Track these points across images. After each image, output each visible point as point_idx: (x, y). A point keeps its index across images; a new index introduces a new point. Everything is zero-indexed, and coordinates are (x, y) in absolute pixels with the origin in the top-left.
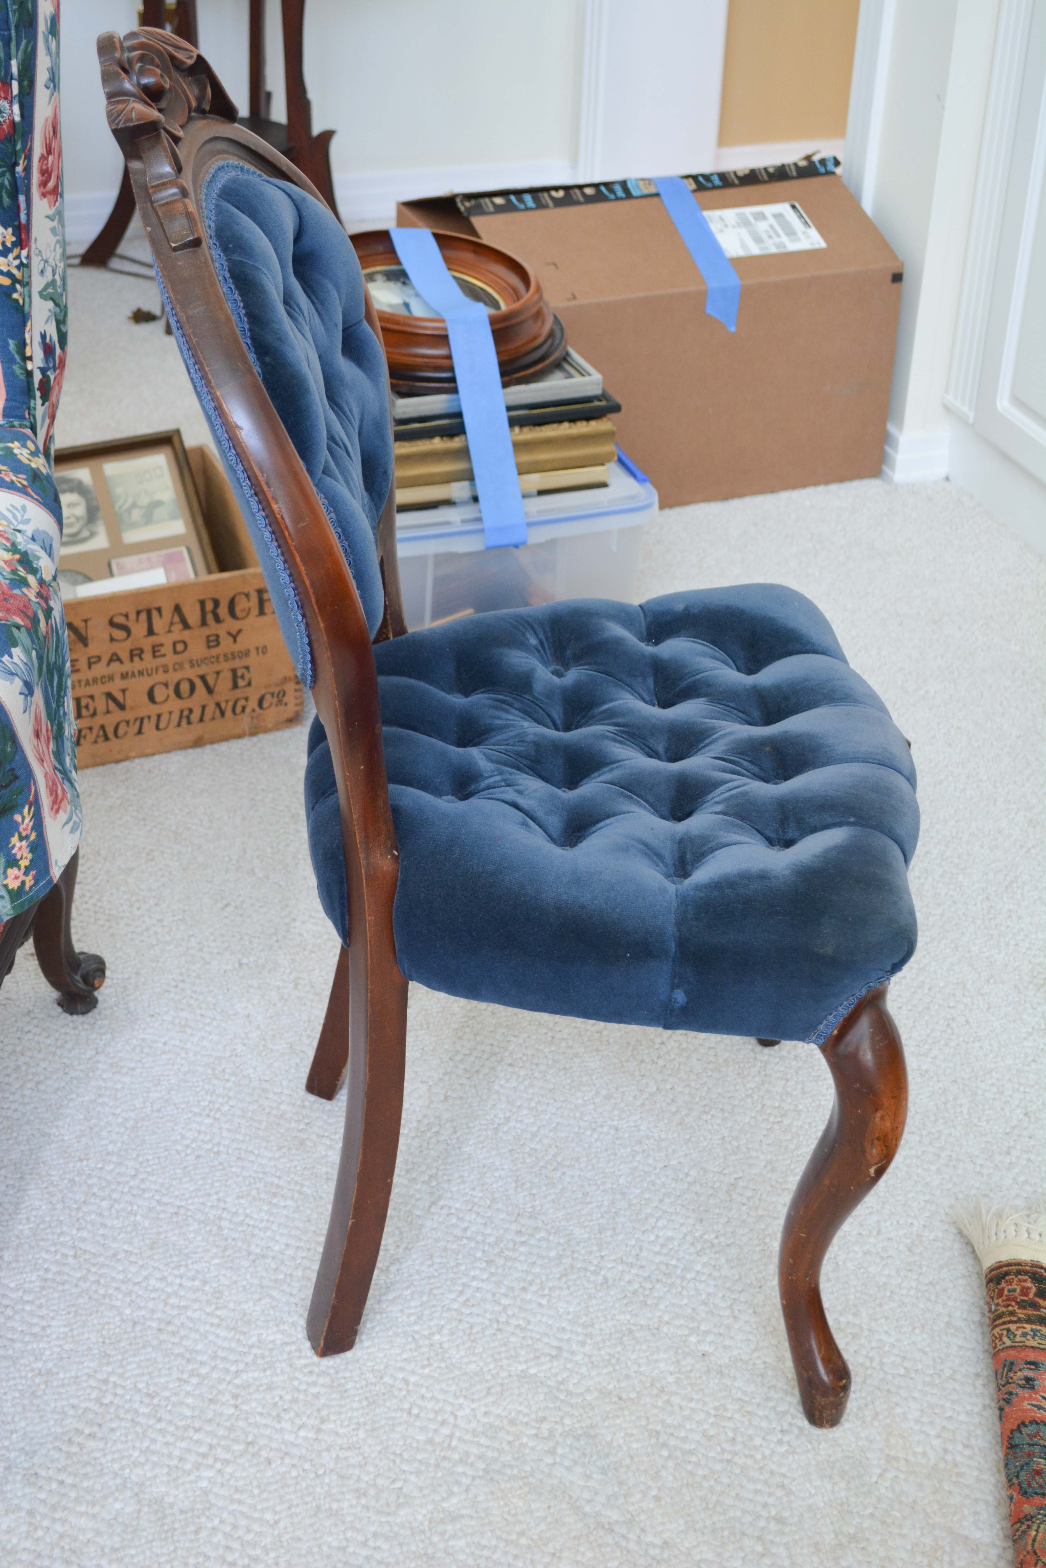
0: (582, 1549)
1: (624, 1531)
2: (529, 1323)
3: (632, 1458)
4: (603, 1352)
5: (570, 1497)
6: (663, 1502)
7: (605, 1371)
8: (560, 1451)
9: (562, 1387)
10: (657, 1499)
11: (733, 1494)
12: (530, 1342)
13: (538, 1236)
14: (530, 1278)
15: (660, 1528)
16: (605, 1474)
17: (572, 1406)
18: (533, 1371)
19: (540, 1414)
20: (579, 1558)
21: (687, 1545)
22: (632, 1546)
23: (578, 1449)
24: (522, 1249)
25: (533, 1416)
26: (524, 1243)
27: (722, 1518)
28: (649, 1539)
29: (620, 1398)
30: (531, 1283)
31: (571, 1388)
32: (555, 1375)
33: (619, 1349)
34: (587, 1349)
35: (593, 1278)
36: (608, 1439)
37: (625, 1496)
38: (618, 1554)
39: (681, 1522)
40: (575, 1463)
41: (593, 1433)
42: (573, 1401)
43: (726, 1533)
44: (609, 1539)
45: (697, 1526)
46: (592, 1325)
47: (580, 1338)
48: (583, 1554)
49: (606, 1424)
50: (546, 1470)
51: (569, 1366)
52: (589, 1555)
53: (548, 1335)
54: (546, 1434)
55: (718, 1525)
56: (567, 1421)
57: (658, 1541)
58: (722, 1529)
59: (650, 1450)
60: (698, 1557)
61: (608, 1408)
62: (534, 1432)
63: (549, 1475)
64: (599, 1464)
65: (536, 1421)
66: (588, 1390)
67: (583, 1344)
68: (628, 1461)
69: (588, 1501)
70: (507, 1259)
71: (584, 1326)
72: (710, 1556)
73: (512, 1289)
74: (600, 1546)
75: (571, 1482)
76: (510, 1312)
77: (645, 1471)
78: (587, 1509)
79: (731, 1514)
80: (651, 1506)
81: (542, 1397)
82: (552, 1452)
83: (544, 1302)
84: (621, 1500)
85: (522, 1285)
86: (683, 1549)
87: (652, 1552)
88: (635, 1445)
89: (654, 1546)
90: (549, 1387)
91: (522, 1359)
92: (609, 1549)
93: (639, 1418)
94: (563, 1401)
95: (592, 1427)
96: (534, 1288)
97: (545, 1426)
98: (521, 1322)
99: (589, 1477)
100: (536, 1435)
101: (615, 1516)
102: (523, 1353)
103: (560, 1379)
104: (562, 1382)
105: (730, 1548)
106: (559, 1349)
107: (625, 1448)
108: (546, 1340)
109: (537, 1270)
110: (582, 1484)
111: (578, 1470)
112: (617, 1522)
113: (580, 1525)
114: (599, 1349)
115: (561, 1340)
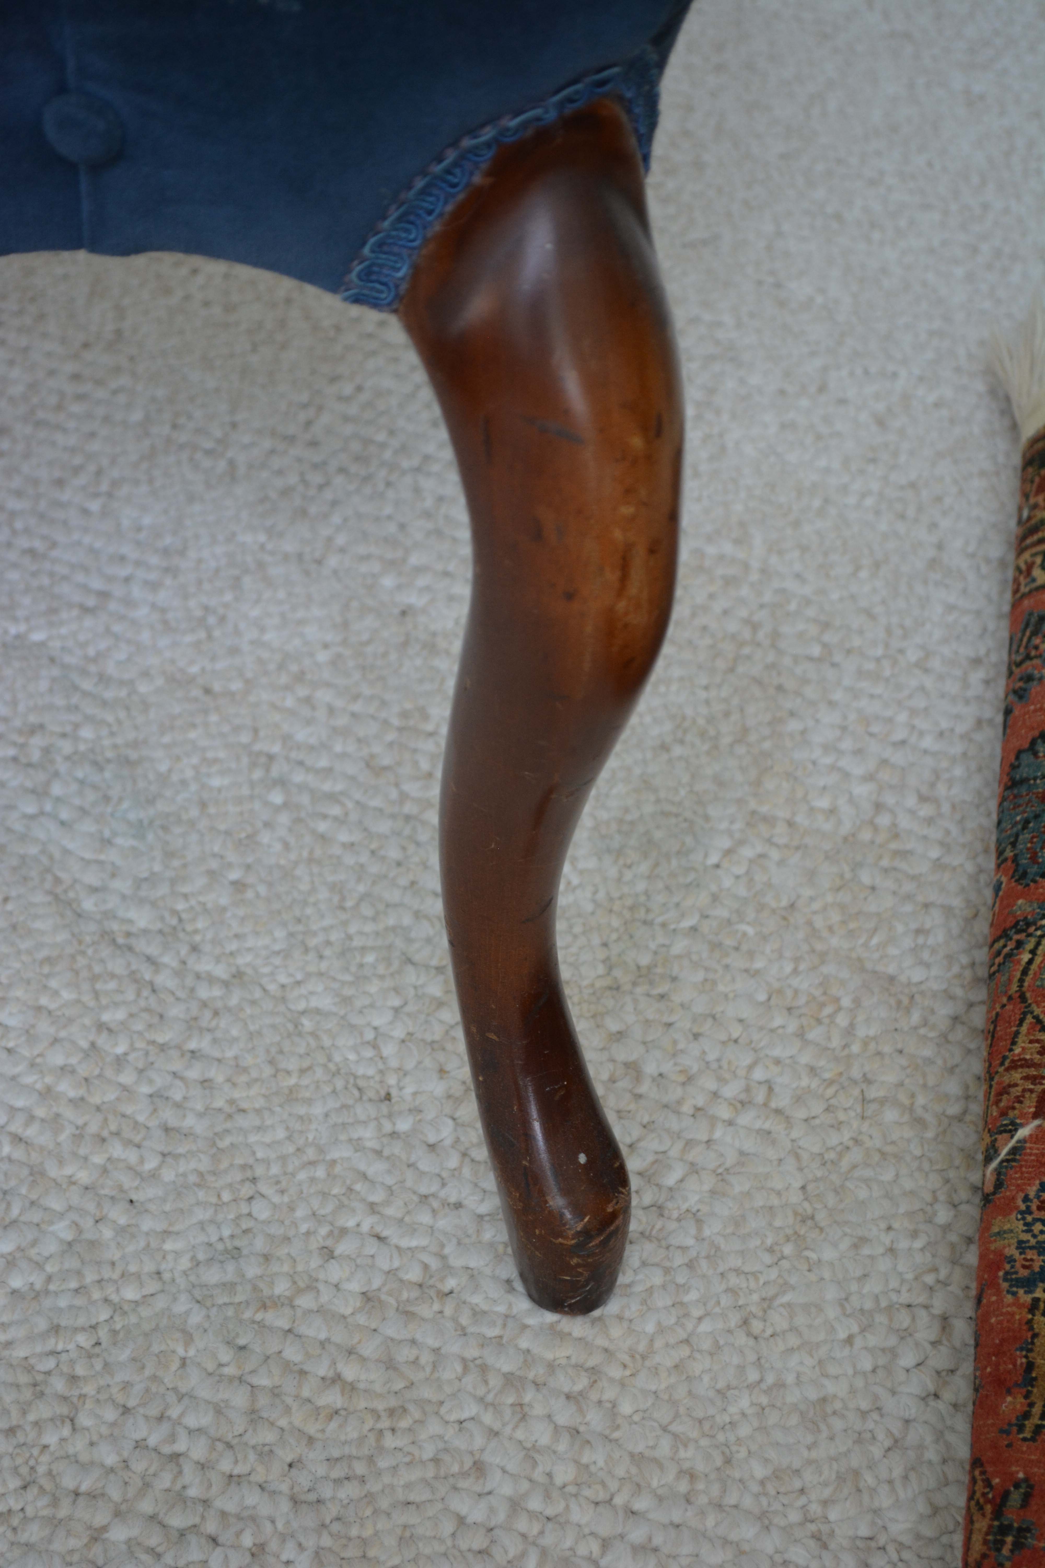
0: (53, 983)
1: (153, 950)
2: (54, 545)
3: (203, 805)
4: (192, 603)
5: (58, 881)
6: (250, 894)
7: (189, 639)
8: (57, 789)
9: (93, 668)
10: (239, 886)
11: (403, 881)
12: (46, 581)
13: (113, 385)
14: (78, 460)
15: (233, 946)
16: (141, 837)
17: (104, 703)
18: (37, 636)
19: (33, 719)
20: (44, 1001)
21: (283, 979)
22: (164, 980)
23: (95, 787)
24: (76, 408)
25: (17, 723)
26: (80, 397)
27: (369, 928)
28: (205, 966)
29: (207, 691)
30: (77, 470)
31: (111, 669)
32: (83, 645)
33: (228, 597)
34: (162, 597)
35: (207, 463)
36: (163, 768)
37: (173, 882)
38: (130, 996)
39: (280, 934)
40: (83, 811)
41: (133, 755)
42: (109, 694)
43: (370, 958)
44: (117, 966)
45: (313, 942)
46: (182, 553)
47: (153, 576)
48: (56, 993)
49: (167, 739)
50: (18, 827)
51: (117, 628)
52: (67, 995)
53: (86, 570)
54: (36, 756)
55: (357, 942)
56: (87, 733)
57: (221, 971)
58: (364, 949)
59: (245, 791)
60: (302, 1006)
61: (177, 710)
62: (11, 752)
63: (23, 838)
64: (132, 816)
65: (20, 732)
66: (146, 674)
67: (154, 586)
68: (194, 812)
69: (94, 890)
70: (39, 424)
71: (166, 552)
72: (325, 1002)
73: (36, 482)
74: (95, 978)
75: (66, 852)
76: (19, 525)
77: (227, 833)
78: (88, 904)
79: (391, 922)
80: (224, 901)
81: (43, 685)
82: (40, 793)
83: (95, 506)
84: (163, 890)
85: (57, 474)
86: (272, 988)
87: (204, 992)
88: (216, 782)
89: (211, 980)
90: (65, 667)
91: (20, 613)
92: (112, 985)
93: (237, 729)
94: (86, 694)
95: (135, 744)
96: (82, 480)
97: (37, 741)
98: (38, 544)
99: (107, 843)
100: (15, 759)
101: (142, 919)
102: (27, 601)
103: (91, 652)
104: (95, 660)
105: (373, 988)
106: (104, 595)
107: (194, 787)
108: (80, 578)
109: (95, 446)
110: (88, 855)
111: (88, 826)
112: (145, 932)
113: (61, 937)
114: (186, 597)
115: (110, 579)
